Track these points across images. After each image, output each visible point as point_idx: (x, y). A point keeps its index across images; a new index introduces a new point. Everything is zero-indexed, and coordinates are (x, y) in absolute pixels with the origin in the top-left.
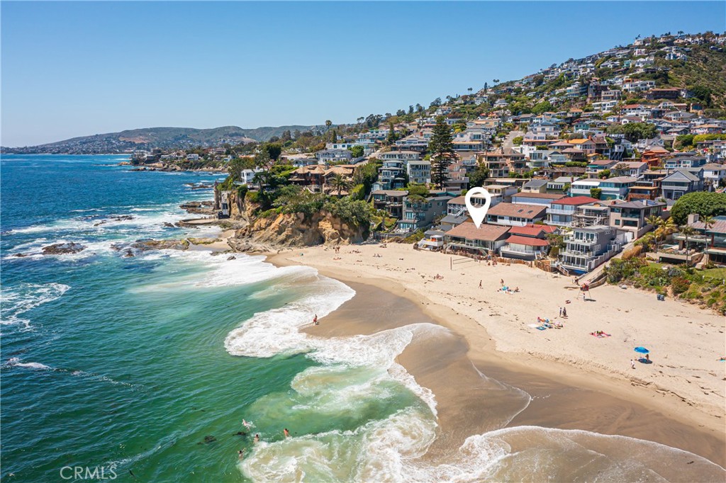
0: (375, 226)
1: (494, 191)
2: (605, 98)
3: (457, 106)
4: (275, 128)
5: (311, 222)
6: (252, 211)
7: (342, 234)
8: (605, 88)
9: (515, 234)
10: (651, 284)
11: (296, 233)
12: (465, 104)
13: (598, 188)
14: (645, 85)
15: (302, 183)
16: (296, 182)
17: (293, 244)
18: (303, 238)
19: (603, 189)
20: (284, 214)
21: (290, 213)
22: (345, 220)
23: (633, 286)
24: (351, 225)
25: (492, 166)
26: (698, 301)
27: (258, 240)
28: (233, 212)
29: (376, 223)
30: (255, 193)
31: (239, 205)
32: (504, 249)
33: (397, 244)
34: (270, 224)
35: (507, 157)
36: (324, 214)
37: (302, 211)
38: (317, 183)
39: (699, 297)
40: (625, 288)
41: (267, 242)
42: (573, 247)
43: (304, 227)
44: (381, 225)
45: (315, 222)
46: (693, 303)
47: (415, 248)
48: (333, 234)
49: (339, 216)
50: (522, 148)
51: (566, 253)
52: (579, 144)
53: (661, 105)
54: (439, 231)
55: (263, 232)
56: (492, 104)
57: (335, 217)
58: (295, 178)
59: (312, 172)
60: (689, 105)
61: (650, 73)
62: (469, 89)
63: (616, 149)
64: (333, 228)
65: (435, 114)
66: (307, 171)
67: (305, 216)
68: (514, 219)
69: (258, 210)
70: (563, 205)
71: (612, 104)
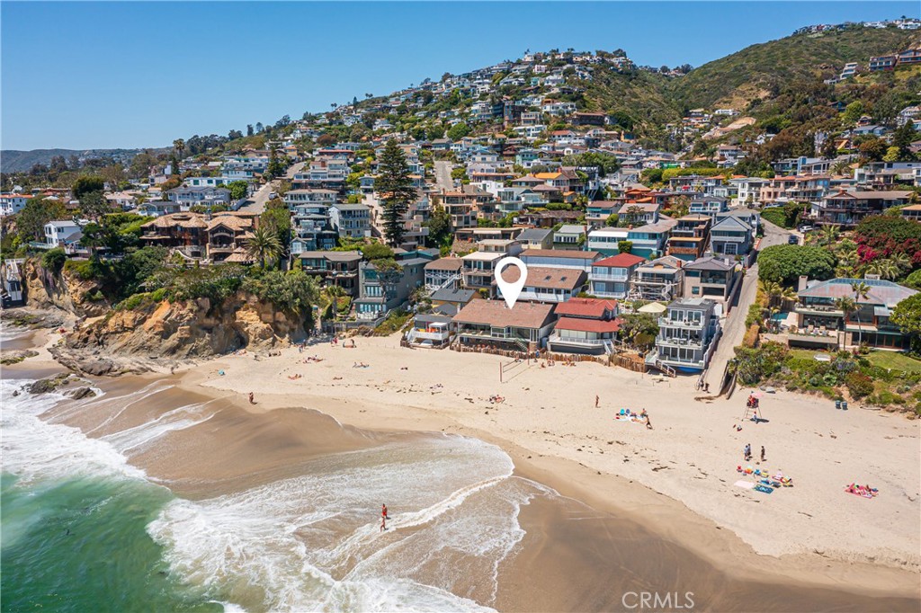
0: (322, 312)
1: (493, 249)
2: (526, 121)
3: (320, 126)
4: (23, 152)
5: (223, 312)
6: (83, 294)
7: (276, 329)
8: (522, 109)
9: (564, 316)
10: (814, 385)
11: (198, 334)
12: (331, 124)
13: (628, 240)
14: (567, 107)
15: (165, 243)
16: (156, 242)
17: (194, 352)
18: (211, 342)
19: (634, 241)
20: (171, 302)
21: (184, 300)
22: (282, 306)
23: (784, 388)
24: (289, 314)
25: (454, 210)
26: (899, 406)
27: (121, 350)
28: (33, 294)
29: (323, 307)
30: (85, 262)
31: (46, 283)
32: (554, 339)
33: (364, 338)
34: (144, 320)
35: (471, 197)
36: (243, 299)
37: (205, 296)
38: (195, 242)
39: (897, 402)
40: (773, 392)
41: (140, 352)
42: (669, 333)
43: (211, 322)
44: (330, 308)
45: (228, 311)
46: (893, 411)
47: (402, 345)
48: (263, 331)
49: (270, 300)
50: (485, 185)
51: (662, 342)
52: (550, 180)
53: (591, 132)
54: (436, 314)
55: (128, 335)
56: (370, 125)
57: (263, 302)
58: (152, 235)
59: (183, 224)
60: (620, 134)
61: (566, 94)
62: (332, 105)
63: (591, 186)
64: (261, 320)
65: (292, 136)
66: (173, 223)
67: (212, 304)
68: (544, 290)
69: (93, 291)
70: (610, 268)
71: (538, 129)
